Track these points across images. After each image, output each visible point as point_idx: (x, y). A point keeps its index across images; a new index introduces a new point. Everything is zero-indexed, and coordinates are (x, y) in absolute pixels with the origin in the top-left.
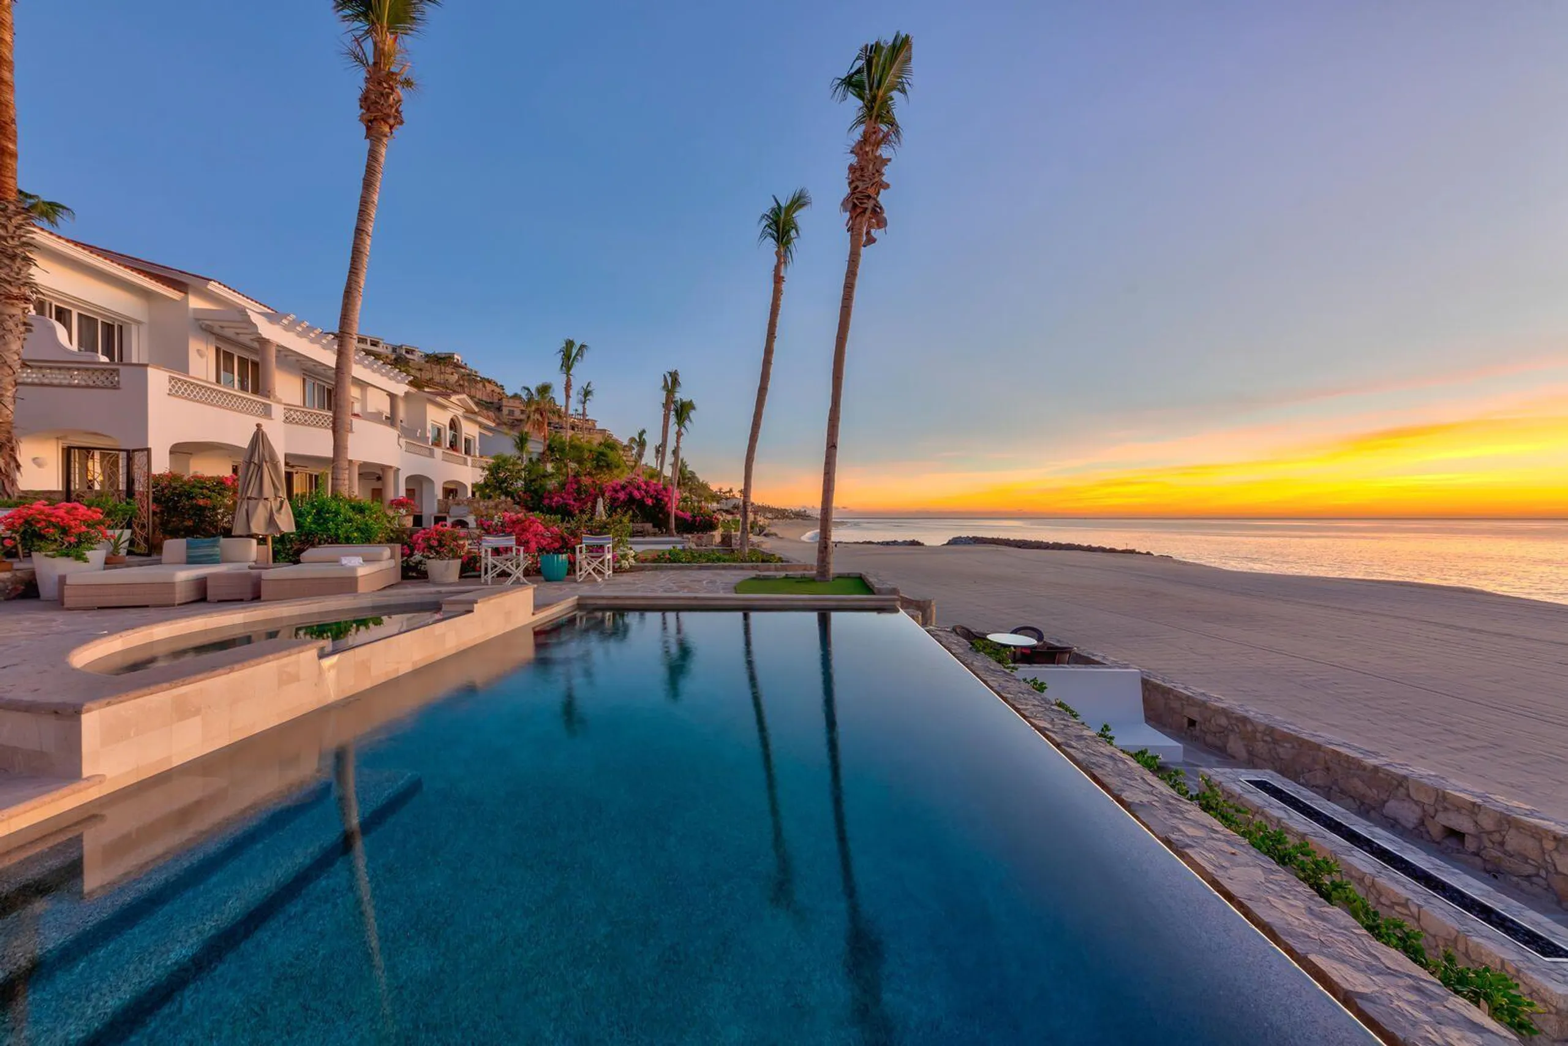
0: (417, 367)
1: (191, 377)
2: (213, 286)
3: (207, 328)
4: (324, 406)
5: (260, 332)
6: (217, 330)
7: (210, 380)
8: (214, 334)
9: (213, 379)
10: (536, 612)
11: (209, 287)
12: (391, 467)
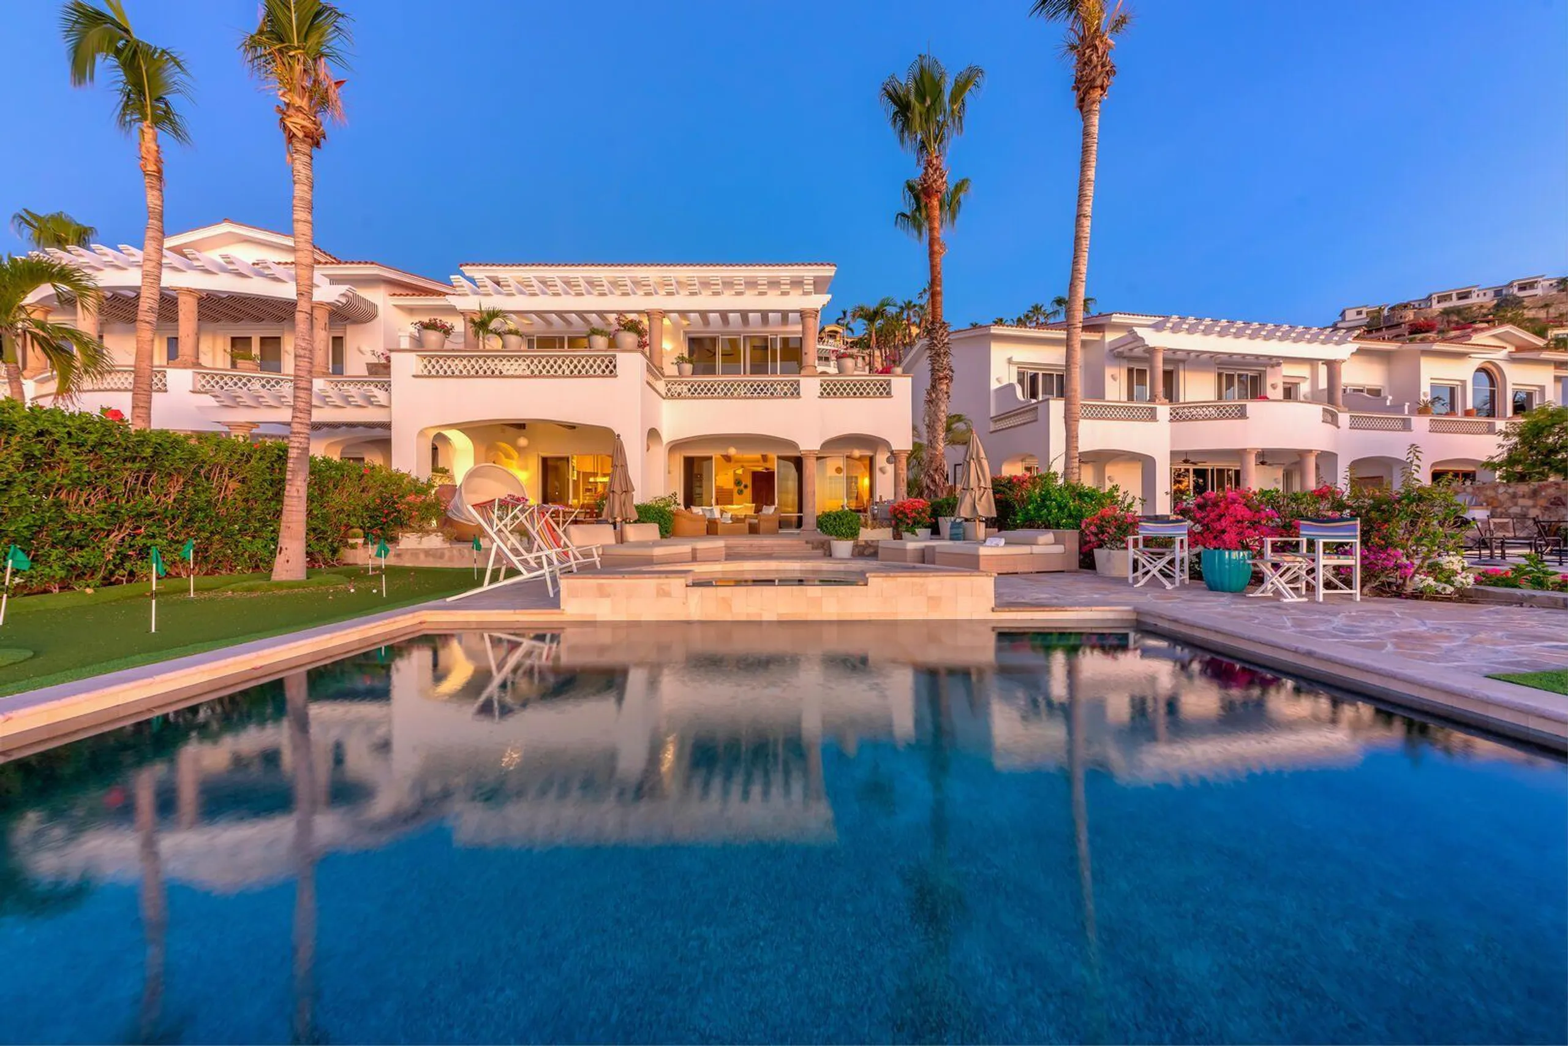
0: (1541, 303)
1: (1108, 401)
2: (1116, 318)
3: (1117, 355)
4: (1247, 394)
5: (1146, 343)
6: (1126, 354)
7: (1122, 399)
8: (1125, 358)
9: (1124, 398)
10: (997, 609)
11: (1113, 320)
12: (1310, 451)
